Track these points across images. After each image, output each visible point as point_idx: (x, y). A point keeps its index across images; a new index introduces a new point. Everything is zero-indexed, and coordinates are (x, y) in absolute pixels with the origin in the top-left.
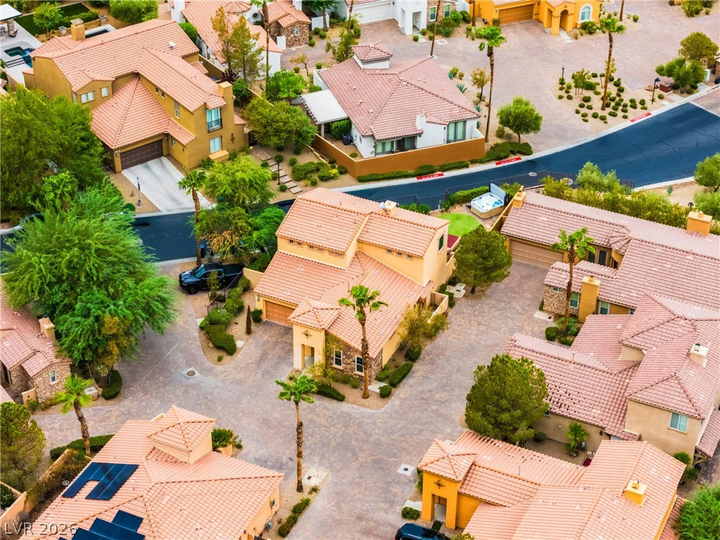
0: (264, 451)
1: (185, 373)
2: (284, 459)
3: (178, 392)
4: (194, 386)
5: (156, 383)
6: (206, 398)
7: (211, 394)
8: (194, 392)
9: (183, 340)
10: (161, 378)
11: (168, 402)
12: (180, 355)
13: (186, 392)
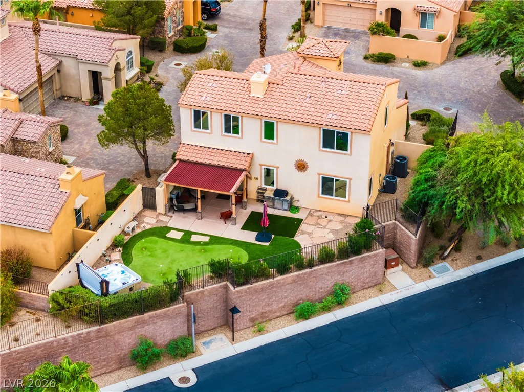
1: (454, 110)
3: (449, 95)
4: (437, 99)
5: (477, 100)
6: (419, 92)
7: (416, 95)
8: (433, 95)
10: (475, 104)
11: (453, 87)
13: (441, 95)
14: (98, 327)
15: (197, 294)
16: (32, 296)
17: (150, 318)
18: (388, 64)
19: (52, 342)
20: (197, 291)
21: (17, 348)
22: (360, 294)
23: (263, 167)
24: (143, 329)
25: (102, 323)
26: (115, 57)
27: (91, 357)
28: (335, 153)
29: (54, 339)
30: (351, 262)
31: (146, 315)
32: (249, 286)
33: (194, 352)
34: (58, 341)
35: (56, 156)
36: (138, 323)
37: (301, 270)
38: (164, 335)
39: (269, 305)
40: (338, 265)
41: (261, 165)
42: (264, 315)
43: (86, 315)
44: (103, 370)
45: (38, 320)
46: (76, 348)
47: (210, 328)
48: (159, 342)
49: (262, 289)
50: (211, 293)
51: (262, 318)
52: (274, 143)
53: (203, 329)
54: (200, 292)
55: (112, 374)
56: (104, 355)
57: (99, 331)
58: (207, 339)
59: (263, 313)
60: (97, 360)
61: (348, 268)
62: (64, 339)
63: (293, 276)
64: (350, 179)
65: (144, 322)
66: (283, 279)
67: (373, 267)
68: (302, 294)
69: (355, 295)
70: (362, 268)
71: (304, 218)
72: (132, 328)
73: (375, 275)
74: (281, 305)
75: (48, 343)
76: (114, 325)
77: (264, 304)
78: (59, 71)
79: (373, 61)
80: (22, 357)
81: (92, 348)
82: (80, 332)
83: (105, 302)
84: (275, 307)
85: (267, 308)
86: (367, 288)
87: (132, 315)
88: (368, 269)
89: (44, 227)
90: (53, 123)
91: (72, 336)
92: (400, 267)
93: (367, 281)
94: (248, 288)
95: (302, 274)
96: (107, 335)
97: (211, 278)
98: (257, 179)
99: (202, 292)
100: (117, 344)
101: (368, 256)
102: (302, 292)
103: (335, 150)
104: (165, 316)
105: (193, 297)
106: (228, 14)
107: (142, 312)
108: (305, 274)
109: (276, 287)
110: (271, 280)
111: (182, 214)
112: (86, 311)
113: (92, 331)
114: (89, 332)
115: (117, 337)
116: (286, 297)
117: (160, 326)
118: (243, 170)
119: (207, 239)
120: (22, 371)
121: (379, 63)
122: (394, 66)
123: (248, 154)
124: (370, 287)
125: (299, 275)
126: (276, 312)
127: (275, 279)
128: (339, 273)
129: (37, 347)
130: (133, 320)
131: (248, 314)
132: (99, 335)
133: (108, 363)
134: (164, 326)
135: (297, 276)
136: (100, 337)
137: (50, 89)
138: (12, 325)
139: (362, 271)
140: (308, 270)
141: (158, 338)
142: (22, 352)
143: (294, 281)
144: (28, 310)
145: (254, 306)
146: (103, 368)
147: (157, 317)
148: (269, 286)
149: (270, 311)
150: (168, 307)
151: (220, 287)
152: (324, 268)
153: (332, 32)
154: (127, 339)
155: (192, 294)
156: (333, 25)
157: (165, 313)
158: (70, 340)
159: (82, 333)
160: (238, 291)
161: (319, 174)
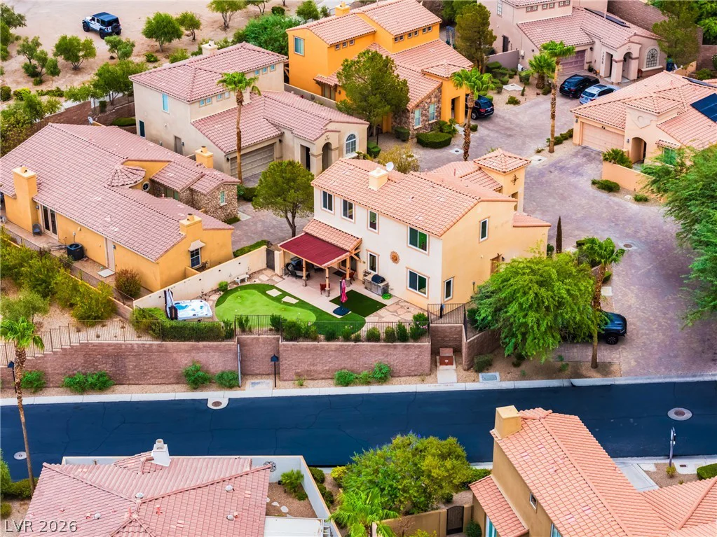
0: (572, 180)
1: (634, 248)
2: (556, 173)
3: (643, 233)
4: (628, 236)
5: (666, 244)
6: (616, 225)
7: (610, 227)
8: (627, 231)
9: (631, 276)
10: (660, 247)
11: (655, 227)
12: (638, 264)
13: (636, 232)
14: (160, 342)
15: (253, 339)
16: (124, 308)
17: (204, 346)
18: (611, 194)
19: (121, 345)
20: (253, 336)
21: (93, 342)
22: (404, 378)
23: (369, 253)
24: (198, 355)
25: (164, 340)
26: (324, 137)
27: (153, 366)
28: (418, 251)
29: (123, 342)
30: (395, 347)
31: (201, 344)
32: (296, 343)
33: (239, 387)
34: (126, 345)
35: (229, 211)
36: (193, 348)
37: (347, 341)
38: (216, 366)
39: (314, 365)
40: (381, 345)
41: (367, 251)
42: (309, 373)
43: (152, 329)
44: (163, 381)
45: (123, 327)
46: (140, 355)
47: (264, 373)
48: (212, 370)
49: (307, 349)
50: (265, 341)
51: (307, 375)
52: (375, 232)
53: (257, 372)
54: (255, 338)
55: (169, 386)
56: (164, 368)
57: (160, 346)
58: (256, 381)
59: (308, 371)
60: (158, 370)
61: (391, 351)
62: (131, 344)
63: (336, 345)
64: (429, 278)
65: (198, 349)
66: (327, 345)
67: (418, 358)
68: (347, 363)
69: (398, 379)
70: (407, 355)
71: (388, 305)
72: (188, 351)
73: (421, 365)
74: (325, 368)
75: (117, 344)
76: (172, 344)
77: (309, 363)
78: (280, 141)
79: (599, 188)
80: (96, 349)
81: (154, 359)
82: (145, 342)
83: (169, 323)
84: (319, 368)
85: (312, 368)
86: (413, 376)
87: (189, 340)
88: (413, 358)
89: (153, 257)
90: (227, 182)
91: (137, 344)
92: (454, 366)
93: (413, 369)
94: (293, 345)
95: (346, 345)
96: (166, 351)
97: (271, 330)
98: (364, 263)
99: (258, 339)
100: (174, 361)
101: (413, 345)
102: (346, 362)
103: (418, 249)
104: (216, 349)
105: (249, 341)
106: (503, 118)
107: (198, 340)
108: (349, 345)
109: (320, 350)
110: (317, 343)
111: (294, 279)
112: (153, 327)
113: (154, 344)
114: (151, 345)
115: (175, 355)
116: (330, 362)
117: (213, 357)
118: (348, 251)
119: (294, 301)
120: (96, 362)
121: (603, 191)
122: (615, 196)
123: (358, 238)
124: (415, 375)
125: (343, 345)
126: (321, 374)
127: (320, 343)
128: (383, 354)
129: (109, 345)
130: (188, 345)
131: (294, 368)
132: (160, 350)
133: (167, 375)
134: (216, 357)
135: (341, 346)
136: (161, 351)
137: (269, 156)
138: (103, 326)
139: (407, 358)
140: (353, 343)
141: (211, 367)
142: (96, 346)
143: (337, 350)
144: (121, 318)
145: (299, 362)
146: (163, 378)
147: (210, 347)
148: (314, 348)
149: (315, 371)
150: (220, 341)
151: (274, 338)
152: (367, 345)
153: (585, 151)
154: (183, 359)
155: (248, 338)
156: (591, 146)
157: (217, 347)
158: (136, 347)
159: (146, 344)
160: (283, 345)
161: (407, 268)
